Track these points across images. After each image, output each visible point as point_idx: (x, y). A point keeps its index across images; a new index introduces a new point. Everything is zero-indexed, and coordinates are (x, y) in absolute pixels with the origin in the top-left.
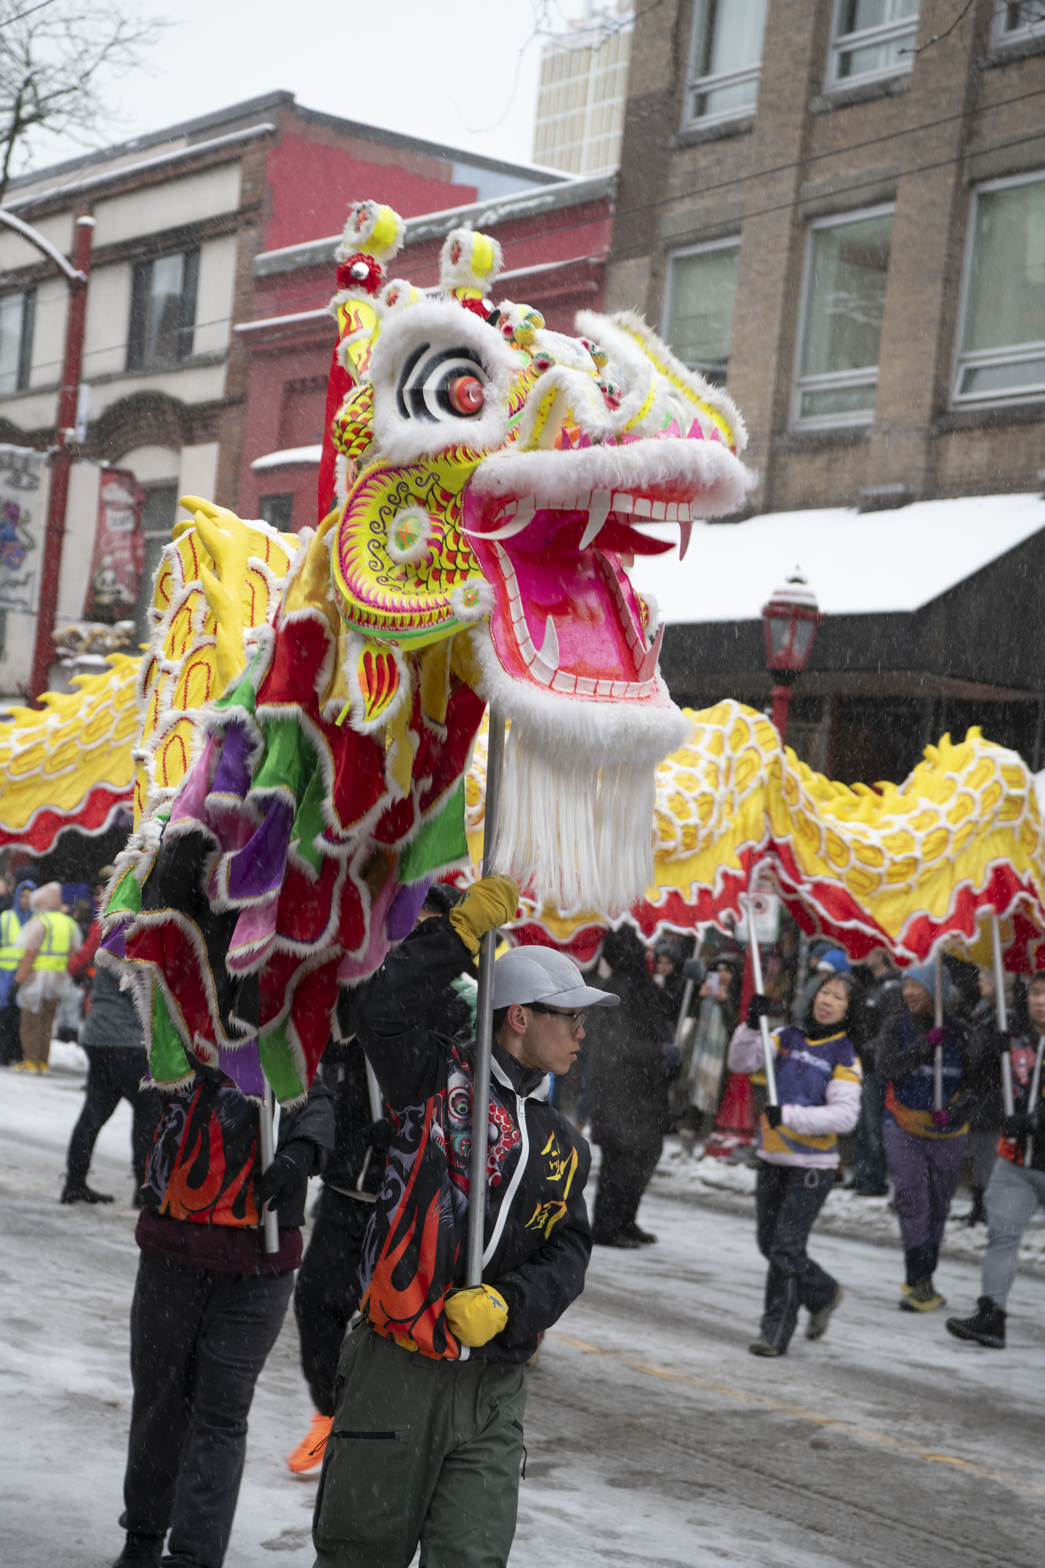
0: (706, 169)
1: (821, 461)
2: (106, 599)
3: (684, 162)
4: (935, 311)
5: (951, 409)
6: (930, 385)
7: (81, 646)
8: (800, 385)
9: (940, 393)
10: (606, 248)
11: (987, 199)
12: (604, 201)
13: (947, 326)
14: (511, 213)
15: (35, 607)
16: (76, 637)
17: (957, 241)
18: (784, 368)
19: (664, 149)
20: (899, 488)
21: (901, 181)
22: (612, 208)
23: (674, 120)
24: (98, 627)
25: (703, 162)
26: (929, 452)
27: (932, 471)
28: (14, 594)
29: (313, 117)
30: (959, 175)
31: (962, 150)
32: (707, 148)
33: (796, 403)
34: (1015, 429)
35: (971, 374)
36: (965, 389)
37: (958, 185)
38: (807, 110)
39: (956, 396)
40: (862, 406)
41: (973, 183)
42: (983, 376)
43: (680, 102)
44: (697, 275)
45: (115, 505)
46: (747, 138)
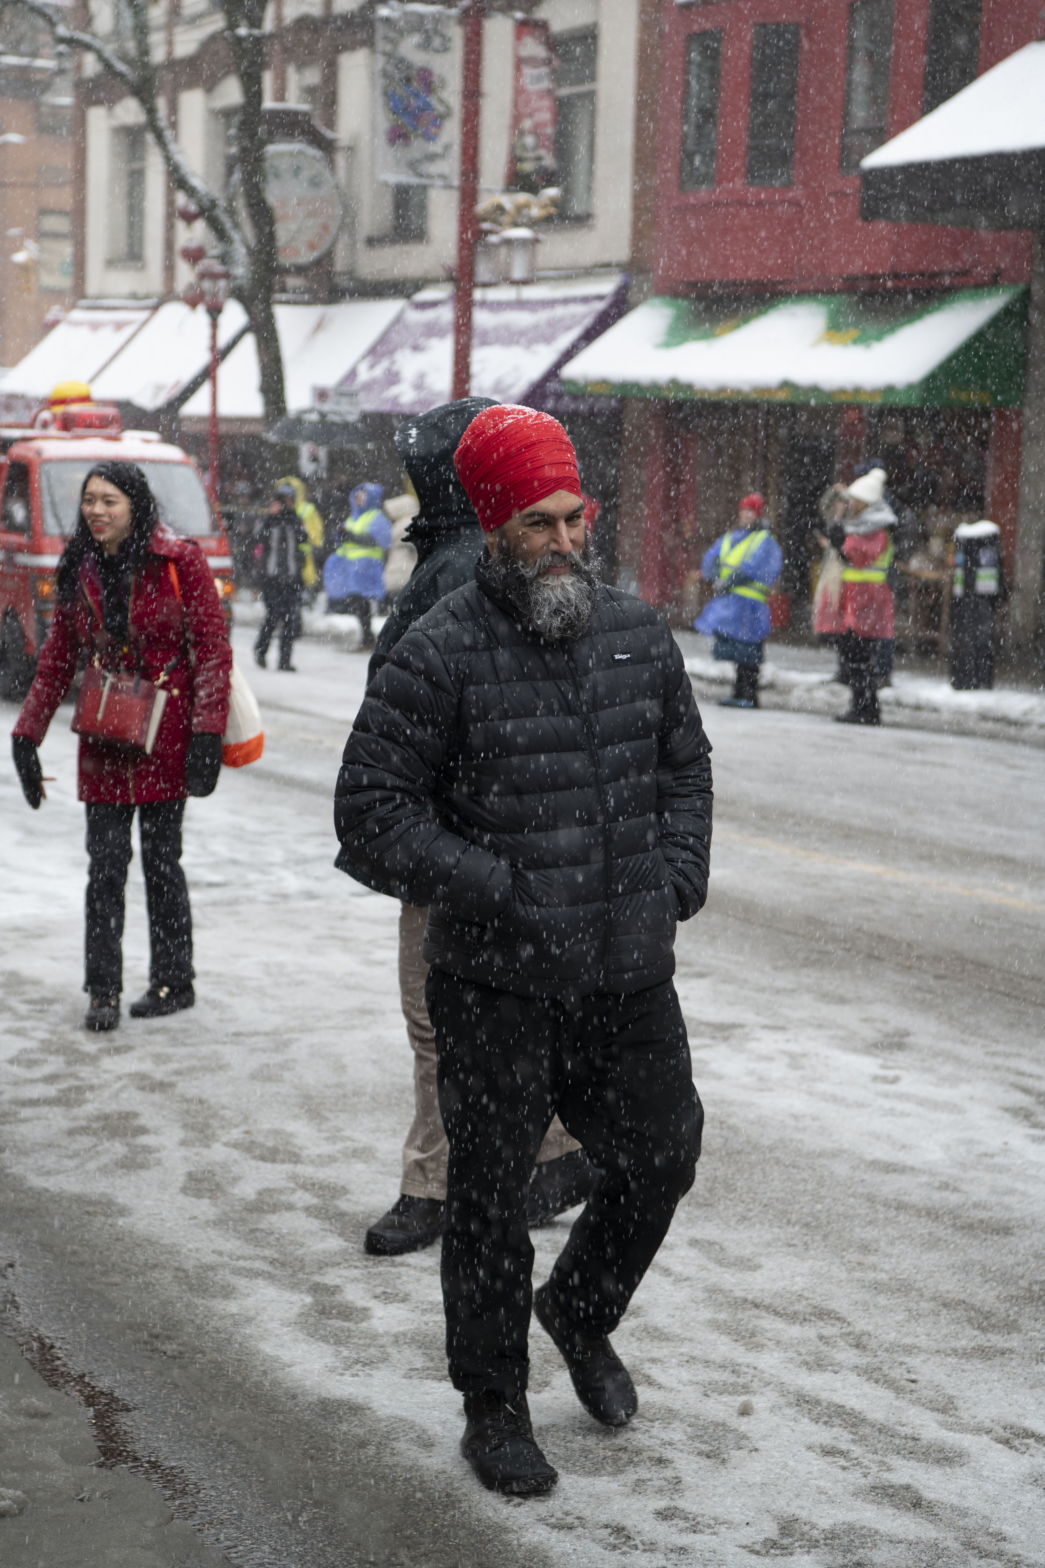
2: (528, 167)
7: (505, 219)
15: (456, 181)
16: (500, 209)
24: (523, 197)
28: (434, 168)
45: (532, 61)
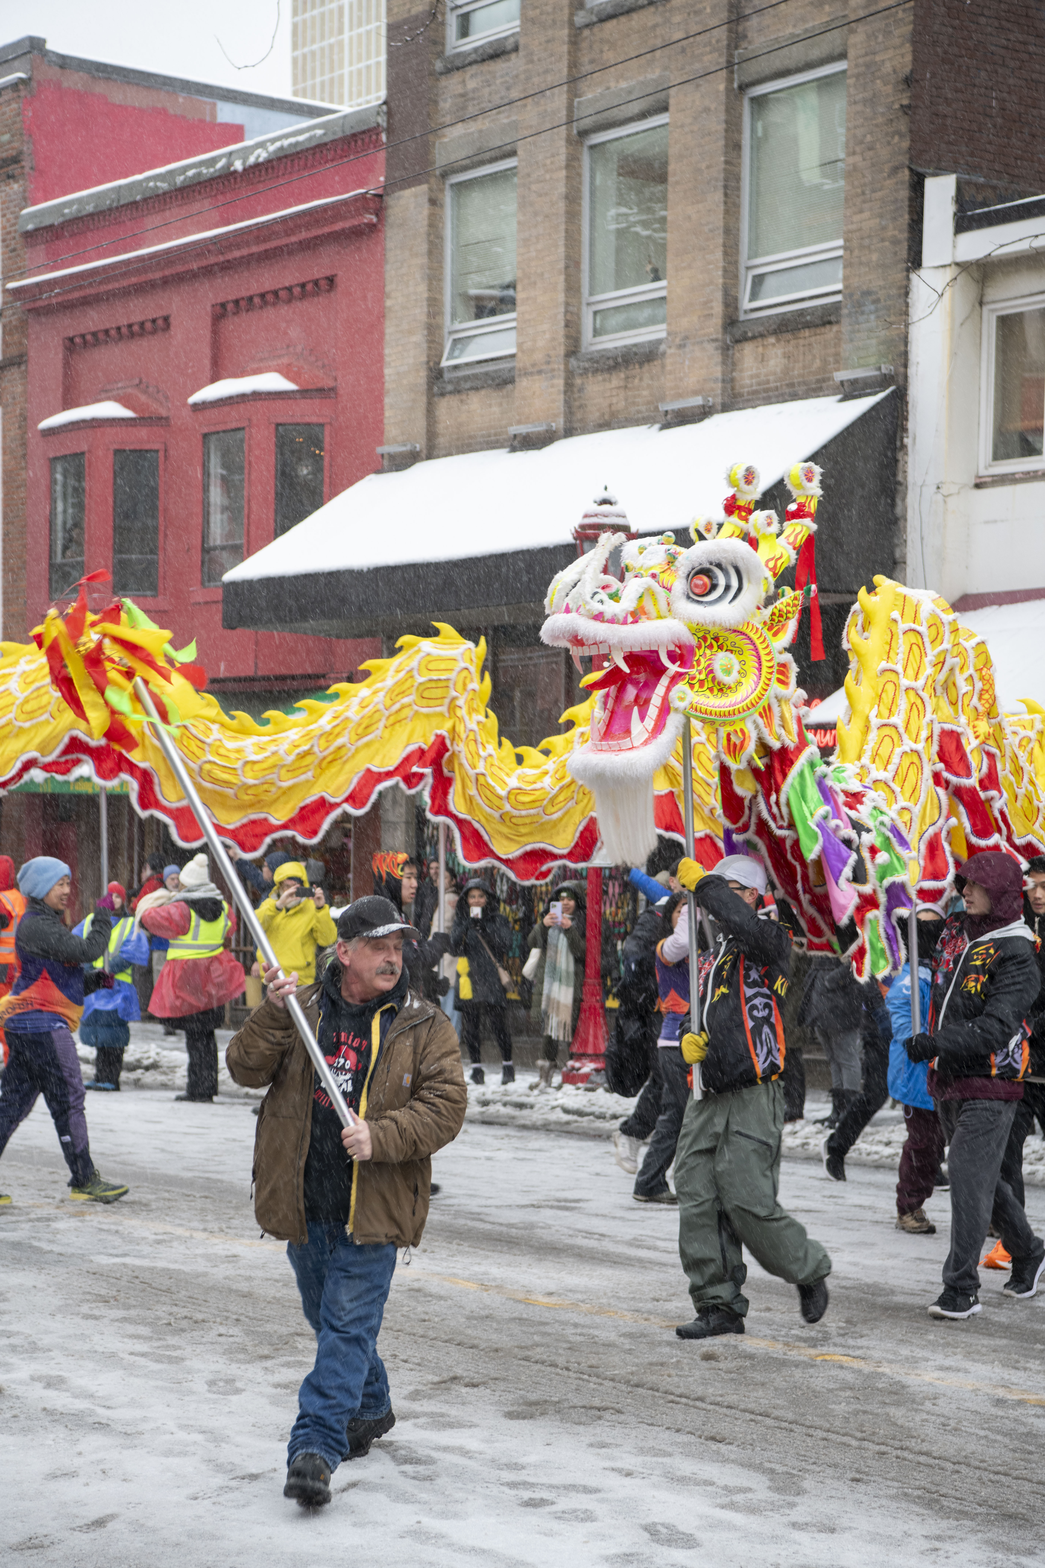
0: (474, 90)
1: (616, 379)
3: (452, 85)
4: (718, 219)
5: (742, 317)
6: (719, 296)
8: (588, 304)
9: (731, 303)
10: (382, 179)
11: (760, 102)
12: (375, 130)
13: (731, 233)
14: (282, 148)
17: (734, 146)
18: (572, 288)
19: (432, 74)
20: (698, 401)
21: (672, 92)
22: (384, 137)
23: (438, 42)
25: (471, 84)
26: (724, 363)
27: (729, 381)
29: (65, 63)
30: (730, 80)
31: (731, 56)
32: (474, 69)
33: (587, 323)
34: (807, 333)
35: (759, 280)
36: (754, 296)
37: (729, 90)
38: (571, 23)
39: (746, 304)
40: (652, 321)
41: (743, 87)
42: (770, 283)
43: (443, 24)
44: (476, 199)
46: (513, 56)
